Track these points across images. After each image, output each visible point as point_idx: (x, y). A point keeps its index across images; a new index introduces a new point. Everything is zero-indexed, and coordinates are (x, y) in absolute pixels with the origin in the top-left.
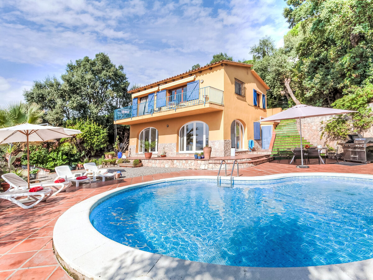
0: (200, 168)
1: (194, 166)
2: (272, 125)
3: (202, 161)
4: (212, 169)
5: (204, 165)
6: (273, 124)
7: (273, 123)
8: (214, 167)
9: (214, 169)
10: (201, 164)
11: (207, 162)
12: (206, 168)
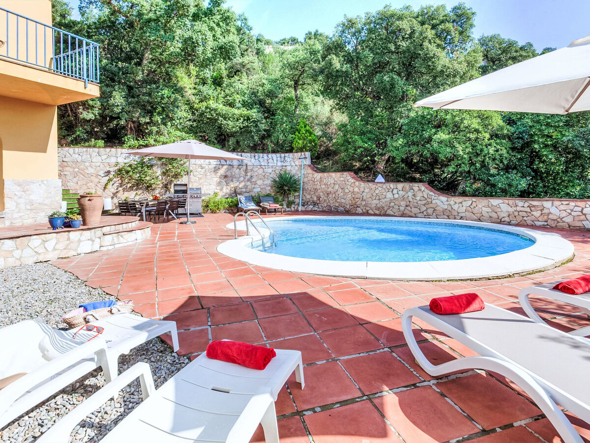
0: (79, 252)
1: (54, 249)
3: (84, 232)
4: (113, 247)
5: (90, 242)
8: (116, 241)
9: (116, 246)
10: (79, 241)
11: (99, 232)
12: (96, 247)
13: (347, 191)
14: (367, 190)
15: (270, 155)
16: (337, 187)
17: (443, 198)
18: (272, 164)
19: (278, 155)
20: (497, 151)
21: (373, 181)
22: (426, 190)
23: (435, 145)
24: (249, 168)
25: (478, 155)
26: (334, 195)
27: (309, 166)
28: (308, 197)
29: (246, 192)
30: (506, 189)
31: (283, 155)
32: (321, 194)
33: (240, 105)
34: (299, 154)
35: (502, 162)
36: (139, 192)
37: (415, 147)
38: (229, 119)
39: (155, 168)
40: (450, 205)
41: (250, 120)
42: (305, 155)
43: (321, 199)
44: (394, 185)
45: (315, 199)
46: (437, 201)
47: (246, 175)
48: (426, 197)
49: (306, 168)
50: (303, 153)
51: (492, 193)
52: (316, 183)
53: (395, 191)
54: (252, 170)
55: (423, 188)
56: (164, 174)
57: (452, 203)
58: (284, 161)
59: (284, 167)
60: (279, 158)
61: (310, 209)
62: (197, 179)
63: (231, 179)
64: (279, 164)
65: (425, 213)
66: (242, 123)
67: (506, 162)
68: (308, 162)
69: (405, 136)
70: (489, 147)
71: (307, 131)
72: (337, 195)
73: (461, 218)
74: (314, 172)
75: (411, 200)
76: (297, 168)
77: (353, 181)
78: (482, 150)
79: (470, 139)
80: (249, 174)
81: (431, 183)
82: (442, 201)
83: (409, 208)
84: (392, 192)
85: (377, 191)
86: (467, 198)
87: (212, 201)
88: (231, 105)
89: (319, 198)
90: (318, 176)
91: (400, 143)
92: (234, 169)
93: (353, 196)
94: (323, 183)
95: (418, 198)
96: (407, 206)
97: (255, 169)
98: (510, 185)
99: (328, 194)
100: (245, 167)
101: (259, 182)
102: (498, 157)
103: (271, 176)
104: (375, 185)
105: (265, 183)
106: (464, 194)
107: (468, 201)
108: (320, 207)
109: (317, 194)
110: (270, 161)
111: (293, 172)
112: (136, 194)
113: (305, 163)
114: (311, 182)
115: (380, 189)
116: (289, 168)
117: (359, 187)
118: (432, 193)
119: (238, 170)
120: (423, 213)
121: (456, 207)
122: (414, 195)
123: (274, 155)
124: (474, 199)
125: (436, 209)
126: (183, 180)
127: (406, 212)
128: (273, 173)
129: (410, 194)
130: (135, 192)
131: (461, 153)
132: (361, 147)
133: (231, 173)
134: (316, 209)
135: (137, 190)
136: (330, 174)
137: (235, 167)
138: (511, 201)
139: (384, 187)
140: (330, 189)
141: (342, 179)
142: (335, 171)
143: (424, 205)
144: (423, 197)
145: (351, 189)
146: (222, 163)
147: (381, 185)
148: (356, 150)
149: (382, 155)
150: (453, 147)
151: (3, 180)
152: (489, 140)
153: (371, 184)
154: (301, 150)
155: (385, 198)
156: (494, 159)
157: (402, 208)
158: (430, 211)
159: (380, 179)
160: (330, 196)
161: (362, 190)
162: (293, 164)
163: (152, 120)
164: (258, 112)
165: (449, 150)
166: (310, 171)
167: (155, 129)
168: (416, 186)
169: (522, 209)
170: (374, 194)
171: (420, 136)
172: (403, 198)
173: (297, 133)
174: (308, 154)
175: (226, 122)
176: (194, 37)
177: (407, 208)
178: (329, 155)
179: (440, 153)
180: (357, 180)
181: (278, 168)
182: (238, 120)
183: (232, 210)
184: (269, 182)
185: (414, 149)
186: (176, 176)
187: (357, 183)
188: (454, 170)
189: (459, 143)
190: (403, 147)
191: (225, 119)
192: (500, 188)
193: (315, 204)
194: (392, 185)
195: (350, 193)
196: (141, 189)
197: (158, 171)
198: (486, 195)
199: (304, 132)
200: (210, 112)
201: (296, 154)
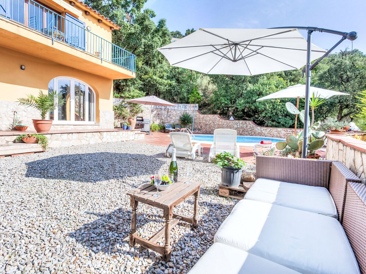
0: (130, 139)
3: (131, 132)
8: (138, 137)
10: (130, 135)
11: (134, 133)
12: (134, 139)
13: (216, 124)
14: (225, 124)
15: (179, 105)
16: (211, 122)
17: (259, 128)
18: (180, 109)
19: (183, 105)
20: (282, 108)
21: (229, 119)
22: (252, 124)
23: (258, 104)
24: (169, 110)
25: (275, 109)
26: (209, 126)
27: (198, 111)
28: (196, 126)
29: (167, 122)
30: (284, 124)
31: (185, 105)
32: (203, 125)
33: (166, 78)
34: (193, 104)
35: (284, 113)
36: (120, 120)
37: (249, 104)
38: (162, 85)
39: (127, 108)
40: (261, 131)
41: (171, 86)
42: (196, 105)
43: (202, 127)
44: (238, 122)
45: (199, 127)
46: (256, 129)
47: (168, 114)
48: (252, 127)
49: (196, 112)
50: (195, 104)
51: (278, 126)
52: (200, 120)
53: (238, 124)
54: (170, 112)
55: (251, 123)
56: (131, 111)
57: (262, 130)
58: (186, 108)
59: (185, 111)
60: (183, 106)
61: (197, 132)
62: (146, 115)
63: (161, 115)
64: (183, 109)
65: (251, 134)
66: (168, 87)
67: (285, 113)
68: (197, 109)
69: (244, 98)
70: (279, 106)
71: (197, 93)
72: (211, 125)
73: (266, 136)
74: (200, 114)
75: (245, 128)
76: (191, 112)
77: (219, 119)
78: (276, 107)
79: (272, 102)
80: (169, 113)
81: (254, 121)
82: (258, 129)
83: (244, 132)
84: (237, 124)
85: (230, 124)
86: (268, 128)
87: (153, 126)
88: (162, 77)
89: (201, 127)
90: (202, 116)
91: (242, 102)
92: (163, 111)
93: (219, 126)
94: (204, 120)
95: (248, 128)
96: (243, 131)
97: (172, 111)
98: (286, 123)
99: (206, 125)
100: (167, 110)
101: (174, 118)
102: (282, 110)
103: (179, 115)
104: (229, 121)
105: (176, 118)
106: (267, 126)
107: (269, 129)
108: (202, 131)
109: (200, 125)
110: (179, 107)
111: (190, 114)
112: (118, 121)
113: (196, 109)
114: (198, 119)
115: (231, 123)
116: (187, 112)
117: (221, 122)
118: (254, 125)
119: (164, 111)
120: (250, 134)
121: (264, 132)
122: (247, 126)
123: (181, 105)
124: (271, 128)
125: (256, 132)
126: (140, 115)
127: (243, 134)
128: (180, 113)
129: (245, 126)
130: (118, 120)
131: (268, 108)
132: (223, 103)
133: (161, 112)
134: (200, 132)
135: (118, 119)
136: (208, 115)
137: (163, 109)
138: (286, 129)
139: (234, 122)
140: (207, 123)
141: (214, 118)
142: (210, 114)
143: (250, 131)
144: (251, 127)
145: (218, 123)
146: (157, 107)
147: (232, 121)
148: (221, 104)
149: (232, 107)
150: (265, 105)
151: (99, 110)
152: (279, 103)
153: (227, 121)
154: (193, 102)
155: (234, 127)
156: (281, 111)
157: (241, 132)
158: (253, 133)
159: (232, 118)
160: (207, 126)
161: (223, 123)
162: (190, 109)
163: (126, 84)
164: (176, 82)
165: (263, 106)
166: (198, 113)
167: (128, 88)
168: (248, 122)
169: (289, 133)
170: (229, 125)
171: (251, 99)
172: (242, 128)
173: (192, 94)
174: (197, 105)
175: (160, 86)
176: (153, 45)
177: (243, 132)
178: (206, 106)
179: (259, 108)
180: (221, 119)
181: (182, 111)
182: (165, 86)
183: (161, 131)
184: (178, 118)
185: (247, 105)
186: (137, 113)
187: (221, 120)
188: (264, 115)
189: (268, 104)
190: (243, 104)
191: (160, 85)
192: (282, 124)
193: (199, 130)
194: (237, 121)
195: (217, 125)
196: (120, 118)
197: (128, 110)
198: (276, 126)
199: (196, 93)
200: (153, 81)
201: (191, 105)
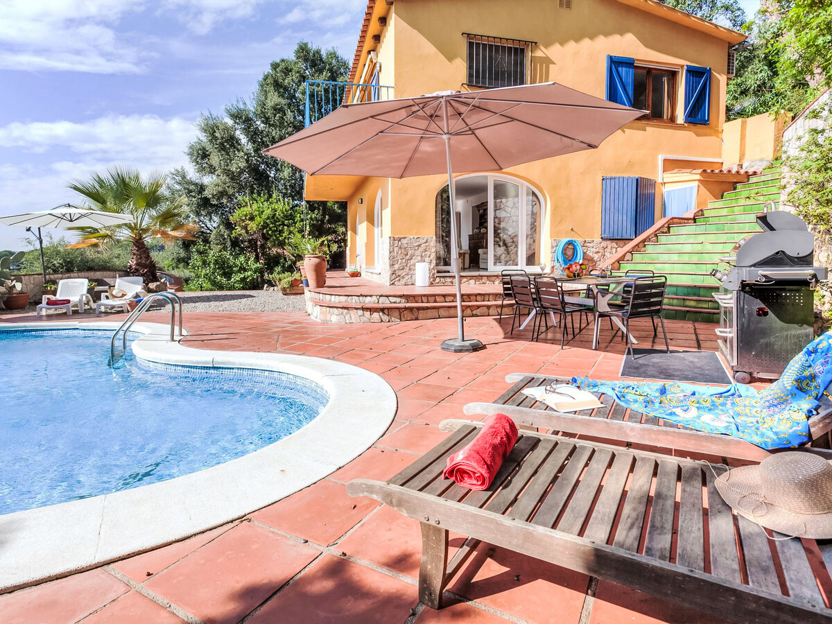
2: (696, 183)
6: (699, 180)
7: (698, 177)
